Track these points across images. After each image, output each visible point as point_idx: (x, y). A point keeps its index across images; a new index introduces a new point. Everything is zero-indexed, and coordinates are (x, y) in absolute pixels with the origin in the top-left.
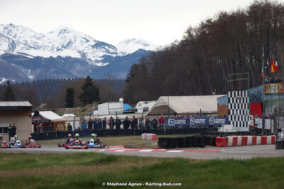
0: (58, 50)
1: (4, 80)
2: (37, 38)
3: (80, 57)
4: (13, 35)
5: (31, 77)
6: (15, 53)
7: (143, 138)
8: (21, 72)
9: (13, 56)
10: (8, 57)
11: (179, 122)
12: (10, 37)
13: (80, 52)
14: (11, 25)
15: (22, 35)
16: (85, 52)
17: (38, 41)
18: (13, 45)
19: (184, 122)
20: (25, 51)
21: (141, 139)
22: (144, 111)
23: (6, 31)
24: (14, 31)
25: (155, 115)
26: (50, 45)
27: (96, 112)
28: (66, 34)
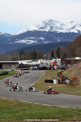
0: (69, 30)
1: (48, 42)
2: (61, 25)
3: (78, 32)
4: (52, 24)
5: (58, 40)
6: (52, 31)
8: (55, 38)
9: (51, 32)
10: (49, 32)
12: (51, 25)
13: (78, 30)
14: (51, 20)
15: (55, 24)
16: (80, 30)
17: (61, 26)
18: (52, 28)
20: (56, 30)
23: (49, 22)
24: (52, 22)
26: (66, 28)
28: (72, 23)
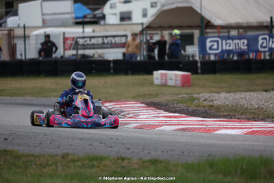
7: (157, 82)
11: (230, 45)
19: (242, 44)
21: (152, 83)
22: (122, 19)
25: (161, 28)
27: (11, 21)
